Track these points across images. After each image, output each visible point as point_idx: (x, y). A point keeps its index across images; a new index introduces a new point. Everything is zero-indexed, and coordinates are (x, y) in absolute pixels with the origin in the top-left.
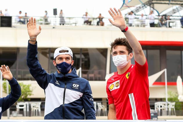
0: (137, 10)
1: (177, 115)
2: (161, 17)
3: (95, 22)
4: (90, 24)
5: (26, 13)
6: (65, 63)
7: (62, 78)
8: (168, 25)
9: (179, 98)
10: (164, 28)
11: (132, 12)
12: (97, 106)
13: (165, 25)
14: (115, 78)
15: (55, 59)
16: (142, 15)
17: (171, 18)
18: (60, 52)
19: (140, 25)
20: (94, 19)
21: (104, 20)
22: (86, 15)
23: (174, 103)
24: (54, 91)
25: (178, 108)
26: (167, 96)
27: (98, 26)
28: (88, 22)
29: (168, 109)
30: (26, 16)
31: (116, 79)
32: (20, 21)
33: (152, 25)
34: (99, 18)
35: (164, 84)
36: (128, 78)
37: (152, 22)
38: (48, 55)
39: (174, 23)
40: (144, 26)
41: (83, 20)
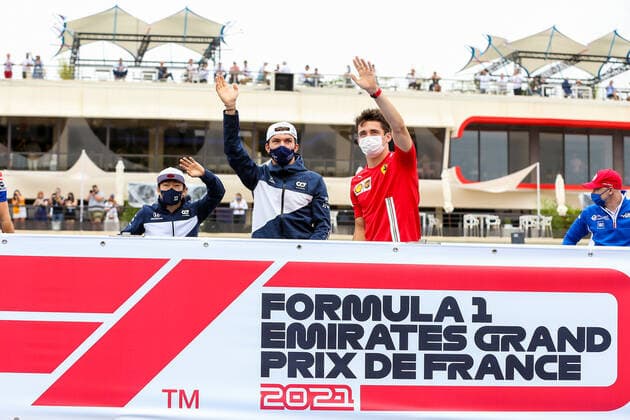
0: (494, 68)
1: (555, 237)
2: (532, 79)
3: (426, 85)
4: (419, 89)
5: (316, 70)
6: (284, 148)
7: (280, 172)
8: (543, 93)
9: (558, 210)
10: (536, 98)
11: (486, 70)
12: (427, 220)
13: (539, 92)
14: (363, 175)
15: (268, 142)
16: (502, 76)
17: (548, 80)
18: (276, 130)
19: (498, 92)
20: (424, 80)
21: (440, 82)
22: (412, 74)
23: (550, 218)
24: (268, 195)
25: (557, 226)
26: (539, 207)
27: (431, 93)
28: (415, 86)
29: (541, 227)
30: (316, 74)
31: (365, 175)
32: (307, 82)
33: (518, 92)
34: (434, 79)
35: (535, 186)
36: (384, 172)
37: (517, 86)
38: (350, 137)
39: (553, 90)
40: (505, 93)
41: (407, 83)
